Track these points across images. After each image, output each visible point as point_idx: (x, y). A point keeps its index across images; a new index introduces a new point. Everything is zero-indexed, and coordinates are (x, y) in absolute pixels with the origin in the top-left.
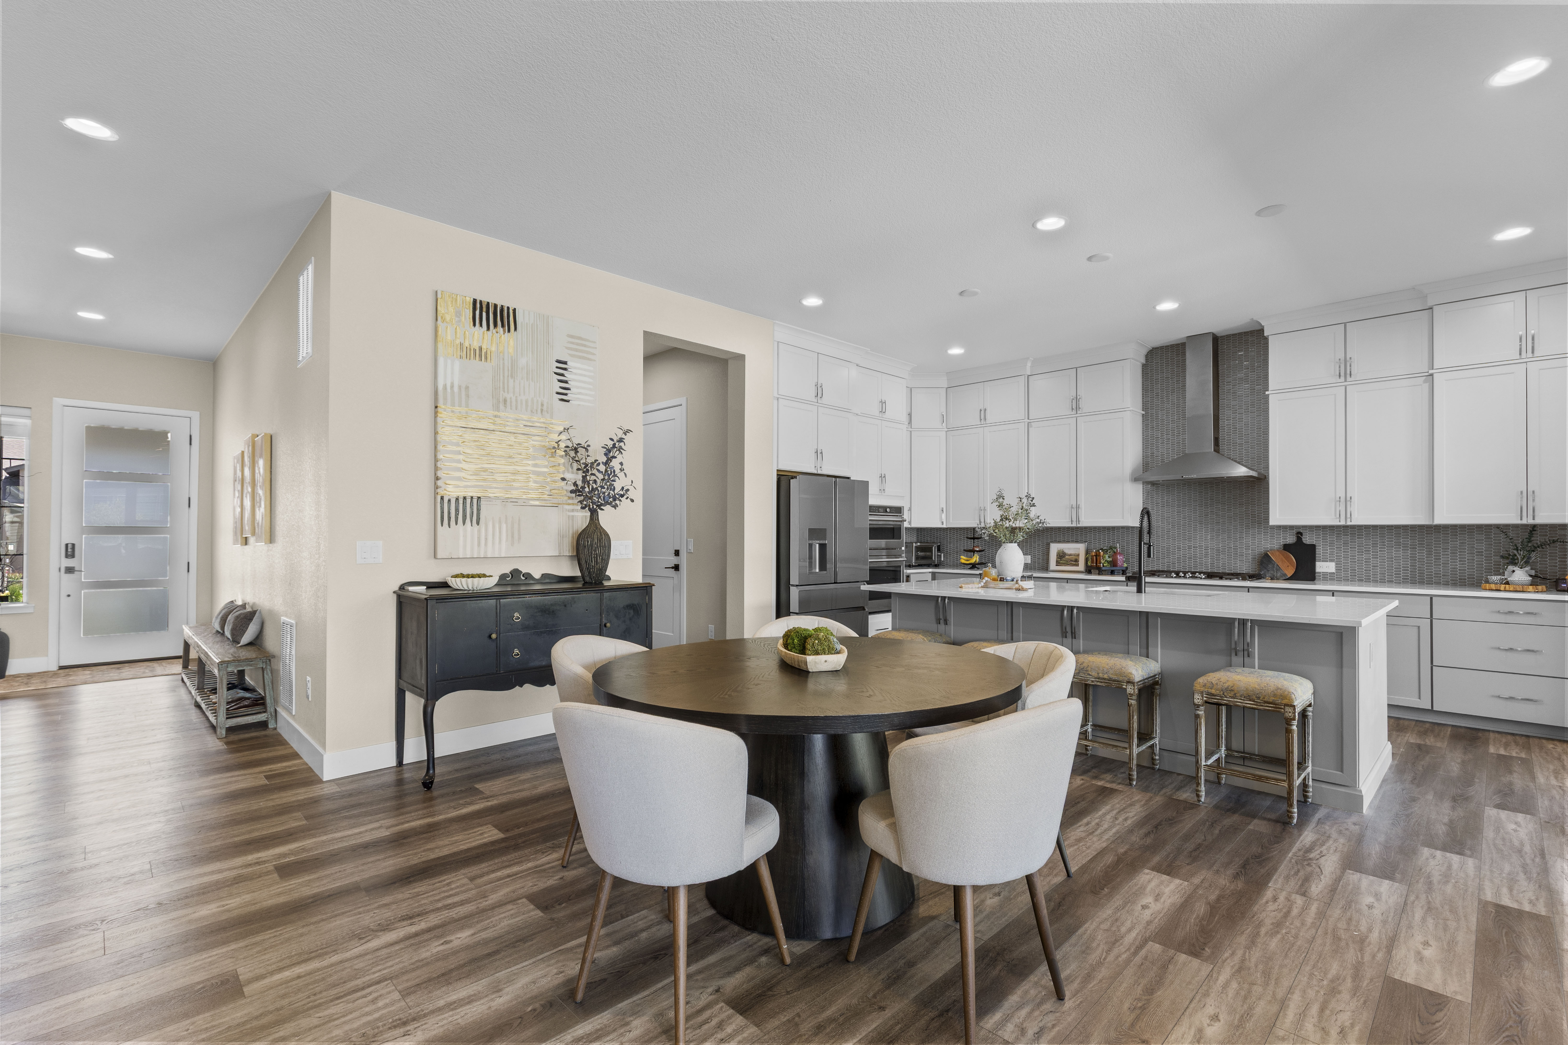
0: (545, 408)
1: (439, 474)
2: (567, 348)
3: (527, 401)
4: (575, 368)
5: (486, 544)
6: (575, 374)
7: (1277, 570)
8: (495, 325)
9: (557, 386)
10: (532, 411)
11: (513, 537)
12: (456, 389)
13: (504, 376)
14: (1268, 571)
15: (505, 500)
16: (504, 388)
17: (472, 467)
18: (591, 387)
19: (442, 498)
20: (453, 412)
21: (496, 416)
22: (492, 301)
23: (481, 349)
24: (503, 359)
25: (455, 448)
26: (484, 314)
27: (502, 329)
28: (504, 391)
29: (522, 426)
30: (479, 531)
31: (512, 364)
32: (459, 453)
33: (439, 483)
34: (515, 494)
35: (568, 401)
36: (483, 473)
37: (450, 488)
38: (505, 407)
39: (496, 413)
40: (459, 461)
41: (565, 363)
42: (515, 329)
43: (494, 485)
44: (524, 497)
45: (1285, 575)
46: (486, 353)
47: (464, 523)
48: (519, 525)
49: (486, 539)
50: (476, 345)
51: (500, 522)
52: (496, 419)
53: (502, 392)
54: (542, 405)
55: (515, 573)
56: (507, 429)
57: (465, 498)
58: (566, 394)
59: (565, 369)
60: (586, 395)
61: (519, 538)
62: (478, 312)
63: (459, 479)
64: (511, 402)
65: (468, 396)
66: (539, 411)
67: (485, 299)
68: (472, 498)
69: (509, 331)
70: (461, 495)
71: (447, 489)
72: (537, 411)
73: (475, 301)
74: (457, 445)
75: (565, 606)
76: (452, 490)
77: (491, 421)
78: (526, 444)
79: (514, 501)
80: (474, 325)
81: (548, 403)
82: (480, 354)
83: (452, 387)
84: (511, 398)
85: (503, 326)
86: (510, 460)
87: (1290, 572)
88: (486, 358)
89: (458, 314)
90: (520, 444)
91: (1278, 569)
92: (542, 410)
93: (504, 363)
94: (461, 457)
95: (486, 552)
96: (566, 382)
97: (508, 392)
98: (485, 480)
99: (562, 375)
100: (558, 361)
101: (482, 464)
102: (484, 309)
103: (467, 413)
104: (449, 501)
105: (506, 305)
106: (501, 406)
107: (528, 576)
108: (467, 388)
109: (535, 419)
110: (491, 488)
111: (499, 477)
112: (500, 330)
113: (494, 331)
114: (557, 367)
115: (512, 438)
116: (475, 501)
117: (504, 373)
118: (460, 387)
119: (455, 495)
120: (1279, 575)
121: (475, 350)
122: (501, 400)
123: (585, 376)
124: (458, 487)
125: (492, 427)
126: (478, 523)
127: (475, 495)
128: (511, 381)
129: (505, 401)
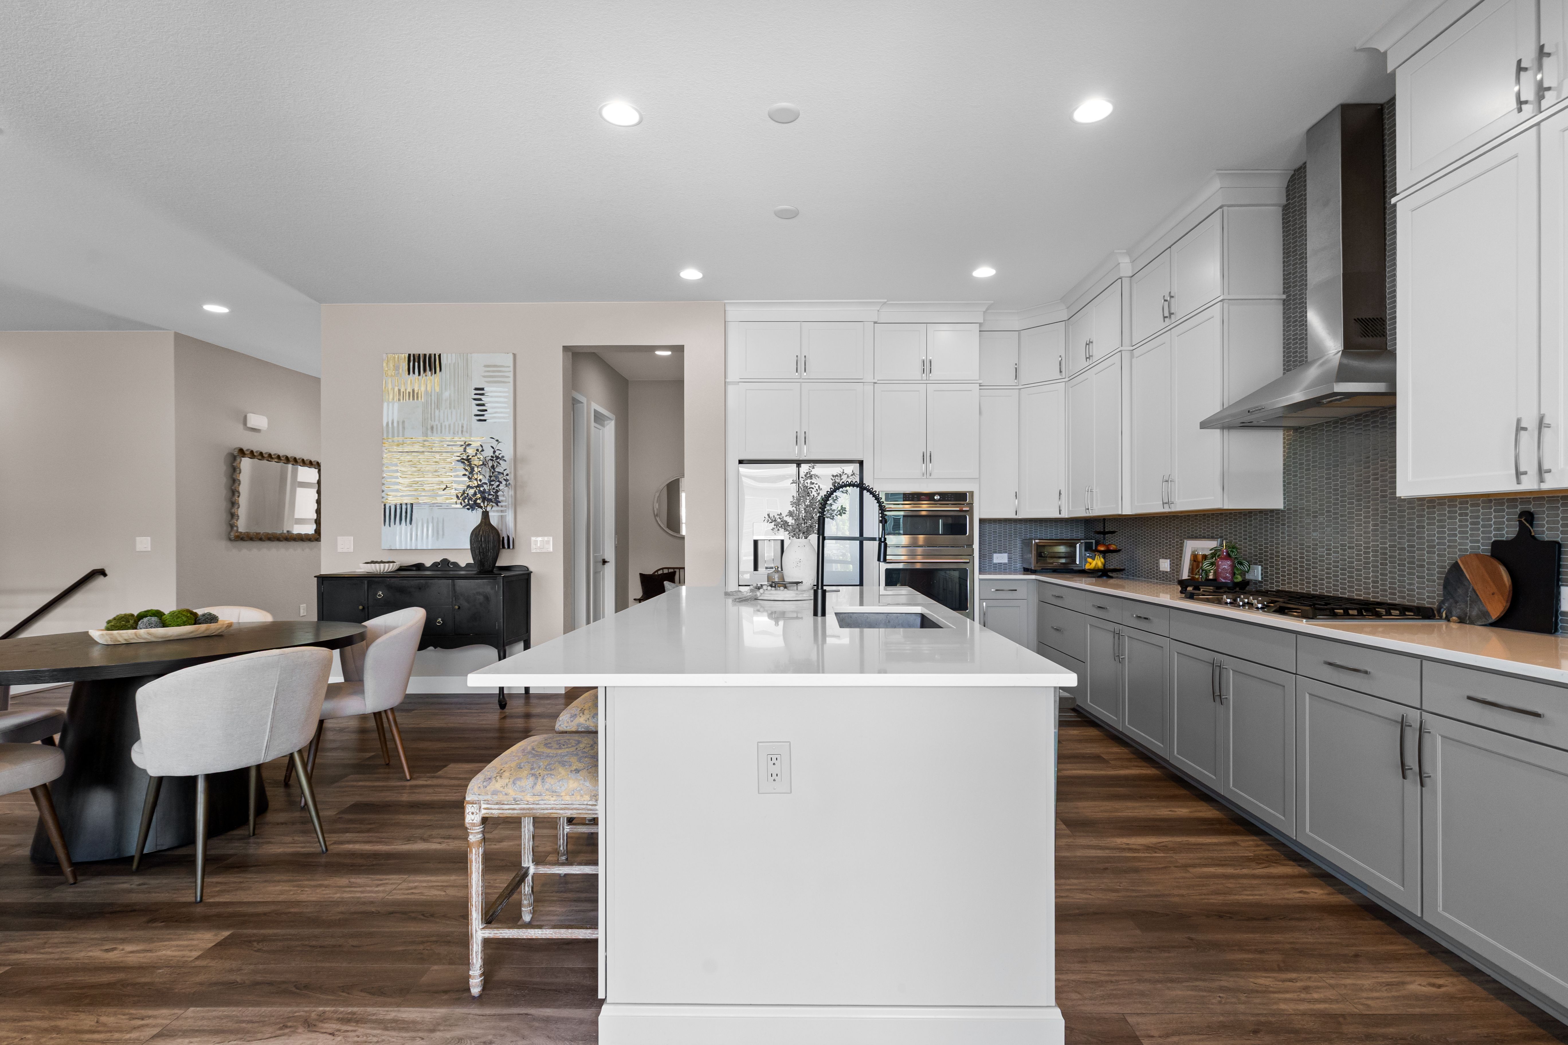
0: (465, 429)
1: (384, 488)
2: (484, 377)
3: (450, 426)
4: (491, 392)
5: (417, 539)
6: (492, 397)
7: (1472, 601)
8: (425, 370)
9: (475, 410)
10: (454, 433)
11: (438, 533)
12: (395, 424)
13: (431, 409)
14: (1456, 602)
15: (432, 505)
16: (431, 418)
17: (406, 481)
18: (506, 405)
19: (385, 505)
20: (393, 441)
21: (425, 441)
22: (422, 352)
23: (413, 391)
24: (431, 396)
25: (394, 468)
26: (416, 364)
27: (430, 373)
28: (431, 420)
29: (445, 446)
30: (411, 529)
31: (438, 398)
32: (397, 471)
33: (383, 494)
34: (439, 500)
35: (485, 420)
36: (414, 485)
37: (390, 498)
38: (432, 432)
39: (425, 438)
40: (397, 478)
41: (482, 389)
42: (440, 370)
43: (423, 494)
44: (447, 502)
45: (1485, 614)
46: (417, 393)
47: (400, 523)
48: (443, 524)
49: (417, 535)
50: (409, 390)
51: (428, 523)
52: (425, 443)
53: (430, 421)
54: (462, 427)
55: (445, 562)
56: (434, 449)
57: (401, 504)
58: (483, 415)
59: (482, 394)
60: (501, 413)
61: (443, 535)
62: (411, 364)
63: (397, 490)
64: (437, 428)
65: (404, 428)
66: (460, 432)
67: (417, 352)
68: (406, 504)
69: (435, 373)
70: (399, 502)
71: (389, 499)
72: (458, 432)
73: (409, 355)
74: (396, 465)
75: (420, 589)
76: (393, 500)
77: (421, 445)
78: (449, 460)
79: (439, 506)
80: (409, 374)
81: (467, 425)
82: (414, 395)
83: (393, 423)
84: (437, 425)
85: (431, 370)
86: (437, 474)
87: (1496, 609)
88: (417, 397)
89: (397, 368)
90: (444, 460)
91: (1476, 599)
92: (462, 431)
93: (431, 399)
94: (399, 474)
95: (416, 545)
96: (483, 405)
97: (435, 421)
98: (416, 490)
99: (480, 400)
100: (476, 389)
101: (414, 478)
102: (417, 360)
103: (403, 441)
104: (390, 507)
105: (433, 353)
106: (429, 432)
107: (455, 564)
108: (403, 422)
109: (456, 439)
110: (421, 496)
111: (427, 487)
112: (428, 373)
113: (424, 375)
114: (475, 394)
115: (437, 456)
116: (409, 507)
117: (431, 406)
118: (398, 422)
119: (394, 502)
120: (1474, 613)
121: (409, 393)
122: (429, 427)
123: (500, 397)
124: (396, 496)
125: (422, 449)
126: (411, 523)
127: (409, 502)
128: (437, 412)
129: (432, 428)
